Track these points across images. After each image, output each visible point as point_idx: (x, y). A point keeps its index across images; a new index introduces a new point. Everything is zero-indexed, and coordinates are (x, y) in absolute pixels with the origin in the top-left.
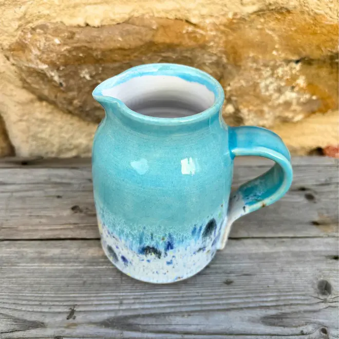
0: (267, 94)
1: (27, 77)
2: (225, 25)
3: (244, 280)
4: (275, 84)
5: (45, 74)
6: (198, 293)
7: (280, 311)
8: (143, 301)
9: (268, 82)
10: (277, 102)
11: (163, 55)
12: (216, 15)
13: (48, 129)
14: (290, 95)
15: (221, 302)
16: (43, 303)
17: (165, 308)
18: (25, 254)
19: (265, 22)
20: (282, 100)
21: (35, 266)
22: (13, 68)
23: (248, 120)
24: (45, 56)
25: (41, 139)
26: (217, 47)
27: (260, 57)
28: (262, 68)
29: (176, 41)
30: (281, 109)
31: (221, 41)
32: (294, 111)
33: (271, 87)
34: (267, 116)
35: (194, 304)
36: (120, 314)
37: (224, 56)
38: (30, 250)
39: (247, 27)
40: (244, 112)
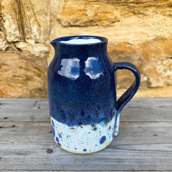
0: (160, 72)
2: (142, 44)
6: (143, 138)
8: (120, 140)
9: (160, 67)
10: (164, 76)
11: (119, 55)
12: (139, 40)
14: (169, 73)
15: (154, 141)
19: (157, 44)
20: (166, 75)
23: (153, 83)
26: (140, 52)
27: (156, 56)
28: (157, 61)
29: (124, 50)
30: (166, 79)
31: (141, 50)
33: (162, 69)
34: (161, 82)
37: (142, 56)
39: (150, 45)
40: (151, 79)
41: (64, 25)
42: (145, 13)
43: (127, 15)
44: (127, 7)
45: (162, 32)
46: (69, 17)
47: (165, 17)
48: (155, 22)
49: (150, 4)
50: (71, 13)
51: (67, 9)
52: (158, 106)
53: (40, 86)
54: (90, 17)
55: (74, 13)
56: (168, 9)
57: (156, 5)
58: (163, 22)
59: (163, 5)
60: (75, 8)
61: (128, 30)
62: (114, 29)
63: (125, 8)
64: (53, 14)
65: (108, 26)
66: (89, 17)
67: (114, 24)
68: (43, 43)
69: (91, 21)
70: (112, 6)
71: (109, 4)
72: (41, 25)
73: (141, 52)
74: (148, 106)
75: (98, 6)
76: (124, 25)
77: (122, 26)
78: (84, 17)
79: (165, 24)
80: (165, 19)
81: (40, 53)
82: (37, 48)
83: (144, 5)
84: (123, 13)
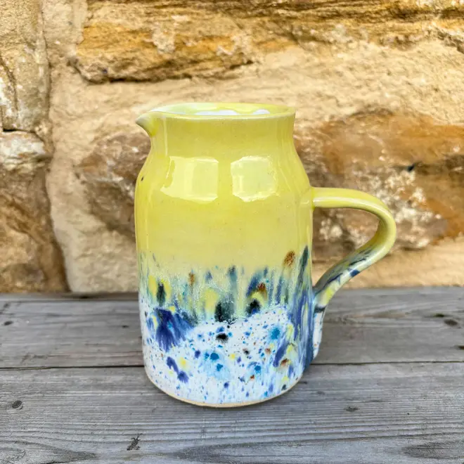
1: (98, 196)
2: (321, 129)
3: (374, 406)
4: (388, 199)
5: (118, 190)
6: (310, 421)
7: (430, 441)
8: (233, 429)
9: (379, 194)
12: (311, 118)
13: (116, 267)
14: (408, 213)
15: (343, 431)
16: (96, 433)
17: (264, 436)
18: (76, 381)
19: (367, 127)
20: (399, 218)
21: (88, 393)
22: (83, 187)
24: (120, 167)
25: (107, 280)
26: (315, 153)
27: (366, 163)
28: (370, 177)
31: (319, 147)
32: (416, 233)
35: (305, 432)
36: (202, 443)
37: (322, 164)
38: (83, 378)
39: (346, 131)
40: (354, 233)
41: (89, 76)
42: (325, 35)
43: (272, 44)
44: (269, 21)
45: (378, 93)
46: (101, 52)
47: (386, 49)
48: (355, 63)
49: (337, 8)
50: (109, 42)
51: (95, 29)
52: (372, 312)
53: (27, 258)
54: (162, 50)
55: (118, 42)
56: (390, 24)
57: (356, 13)
58: (378, 62)
59: (377, 13)
60: (119, 25)
61: (279, 88)
62: (236, 87)
63: (264, 22)
64: (55, 45)
65: (220, 78)
66: (161, 53)
67: (236, 71)
68: (29, 129)
69: (169, 64)
70: (228, 20)
71: (217, 13)
72: (16, 78)
73: (319, 151)
74: (341, 313)
75: (186, 18)
76: (264, 73)
77: (259, 77)
78: (147, 51)
79: (385, 69)
80: (383, 53)
81: (20, 161)
82: (9, 146)
83: (319, 11)
84: (260, 39)
